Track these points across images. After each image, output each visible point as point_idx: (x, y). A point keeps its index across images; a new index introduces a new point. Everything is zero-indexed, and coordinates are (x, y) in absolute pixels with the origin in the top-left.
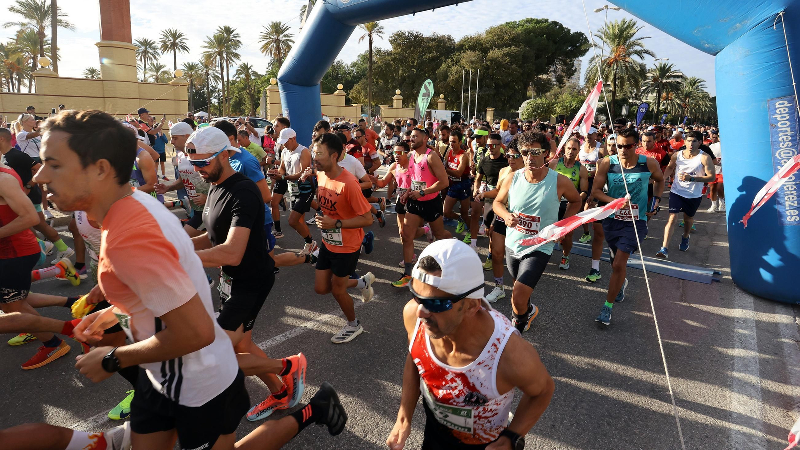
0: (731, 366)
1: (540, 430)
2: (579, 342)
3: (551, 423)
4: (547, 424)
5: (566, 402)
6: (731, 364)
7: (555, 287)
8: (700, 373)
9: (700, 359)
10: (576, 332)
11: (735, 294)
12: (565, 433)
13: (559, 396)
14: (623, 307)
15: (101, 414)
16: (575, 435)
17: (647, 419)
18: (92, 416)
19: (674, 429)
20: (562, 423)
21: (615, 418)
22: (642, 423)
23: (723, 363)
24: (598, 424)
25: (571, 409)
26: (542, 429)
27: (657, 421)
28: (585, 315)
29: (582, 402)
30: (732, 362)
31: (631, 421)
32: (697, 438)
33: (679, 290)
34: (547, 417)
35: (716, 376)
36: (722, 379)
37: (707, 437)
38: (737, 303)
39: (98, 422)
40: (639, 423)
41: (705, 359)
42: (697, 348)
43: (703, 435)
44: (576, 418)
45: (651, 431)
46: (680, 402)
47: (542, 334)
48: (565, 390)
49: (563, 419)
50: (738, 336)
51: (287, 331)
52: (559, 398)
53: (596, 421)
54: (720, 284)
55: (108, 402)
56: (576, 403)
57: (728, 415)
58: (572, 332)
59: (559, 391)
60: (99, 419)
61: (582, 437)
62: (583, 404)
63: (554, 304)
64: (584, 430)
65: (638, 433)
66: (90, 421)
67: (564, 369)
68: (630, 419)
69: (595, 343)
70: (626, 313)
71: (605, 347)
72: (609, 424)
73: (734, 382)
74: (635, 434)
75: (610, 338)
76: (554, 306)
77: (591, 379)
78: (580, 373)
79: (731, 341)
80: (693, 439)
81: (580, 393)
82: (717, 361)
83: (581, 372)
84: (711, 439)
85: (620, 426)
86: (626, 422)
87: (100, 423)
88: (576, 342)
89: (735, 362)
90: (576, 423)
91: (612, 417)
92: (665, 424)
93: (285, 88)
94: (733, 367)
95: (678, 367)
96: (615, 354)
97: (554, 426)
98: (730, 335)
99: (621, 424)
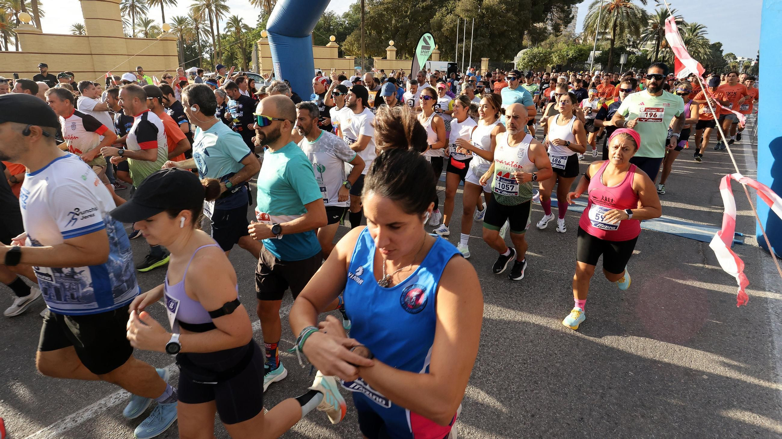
0: (770, 344)
1: (568, 424)
2: (599, 316)
3: (578, 415)
4: (574, 417)
5: (592, 388)
6: (770, 342)
7: (567, 251)
8: (737, 352)
9: (734, 335)
10: (594, 304)
11: (761, 258)
12: (595, 428)
13: (584, 380)
14: (641, 274)
15: (80, 411)
16: (606, 430)
17: (684, 409)
18: (70, 414)
19: (717, 422)
20: (590, 415)
21: (650, 409)
22: (679, 414)
23: (761, 340)
24: (631, 415)
25: (598, 397)
26: (569, 422)
27: (697, 412)
28: (602, 283)
29: (610, 388)
30: (770, 339)
31: (667, 412)
32: (745, 434)
33: (699, 253)
34: (573, 407)
35: (755, 356)
36: (762, 359)
37: (757, 433)
38: (765, 268)
39: (76, 421)
40: (677, 415)
41: (740, 334)
42: (729, 322)
43: (752, 431)
44: (605, 408)
45: (691, 424)
46: (719, 388)
47: (558, 307)
48: (590, 374)
49: (591, 410)
50: (772, 308)
51: (284, 306)
52: (584, 383)
53: (628, 412)
54: (743, 246)
55: (89, 395)
56: (603, 389)
57: (777, 405)
58: (591, 303)
59: (584, 375)
60: (78, 417)
61: (615, 433)
62: (613, 391)
63: (567, 271)
64: (616, 424)
65: (678, 428)
66: (68, 420)
67: (586, 348)
68: (666, 410)
69: (616, 316)
70: (646, 280)
71: (627, 321)
72: (643, 416)
73: (777, 364)
74: (675, 429)
75: (632, 310)
76: (568, 273)
77: (617, 359)
78: (604, 353)
79: (766, 314)
80: (741, 435)
81: (607, 377)
82: (754, 337)
83: (605, 351)
84: (762, 435)
85: (655, 418)
86: (662, 414)
87: (78, 422)
88: (595, 316)
89: (774, 339)
90: (607, 414)
91: (645, 406)
92: (707, 416)
93: (275, 40)
94: (772, 345)
95: (711, 344)
96: (639, 330)
97: (582, 419)
98: (763, 307)
99: (656, 416)
